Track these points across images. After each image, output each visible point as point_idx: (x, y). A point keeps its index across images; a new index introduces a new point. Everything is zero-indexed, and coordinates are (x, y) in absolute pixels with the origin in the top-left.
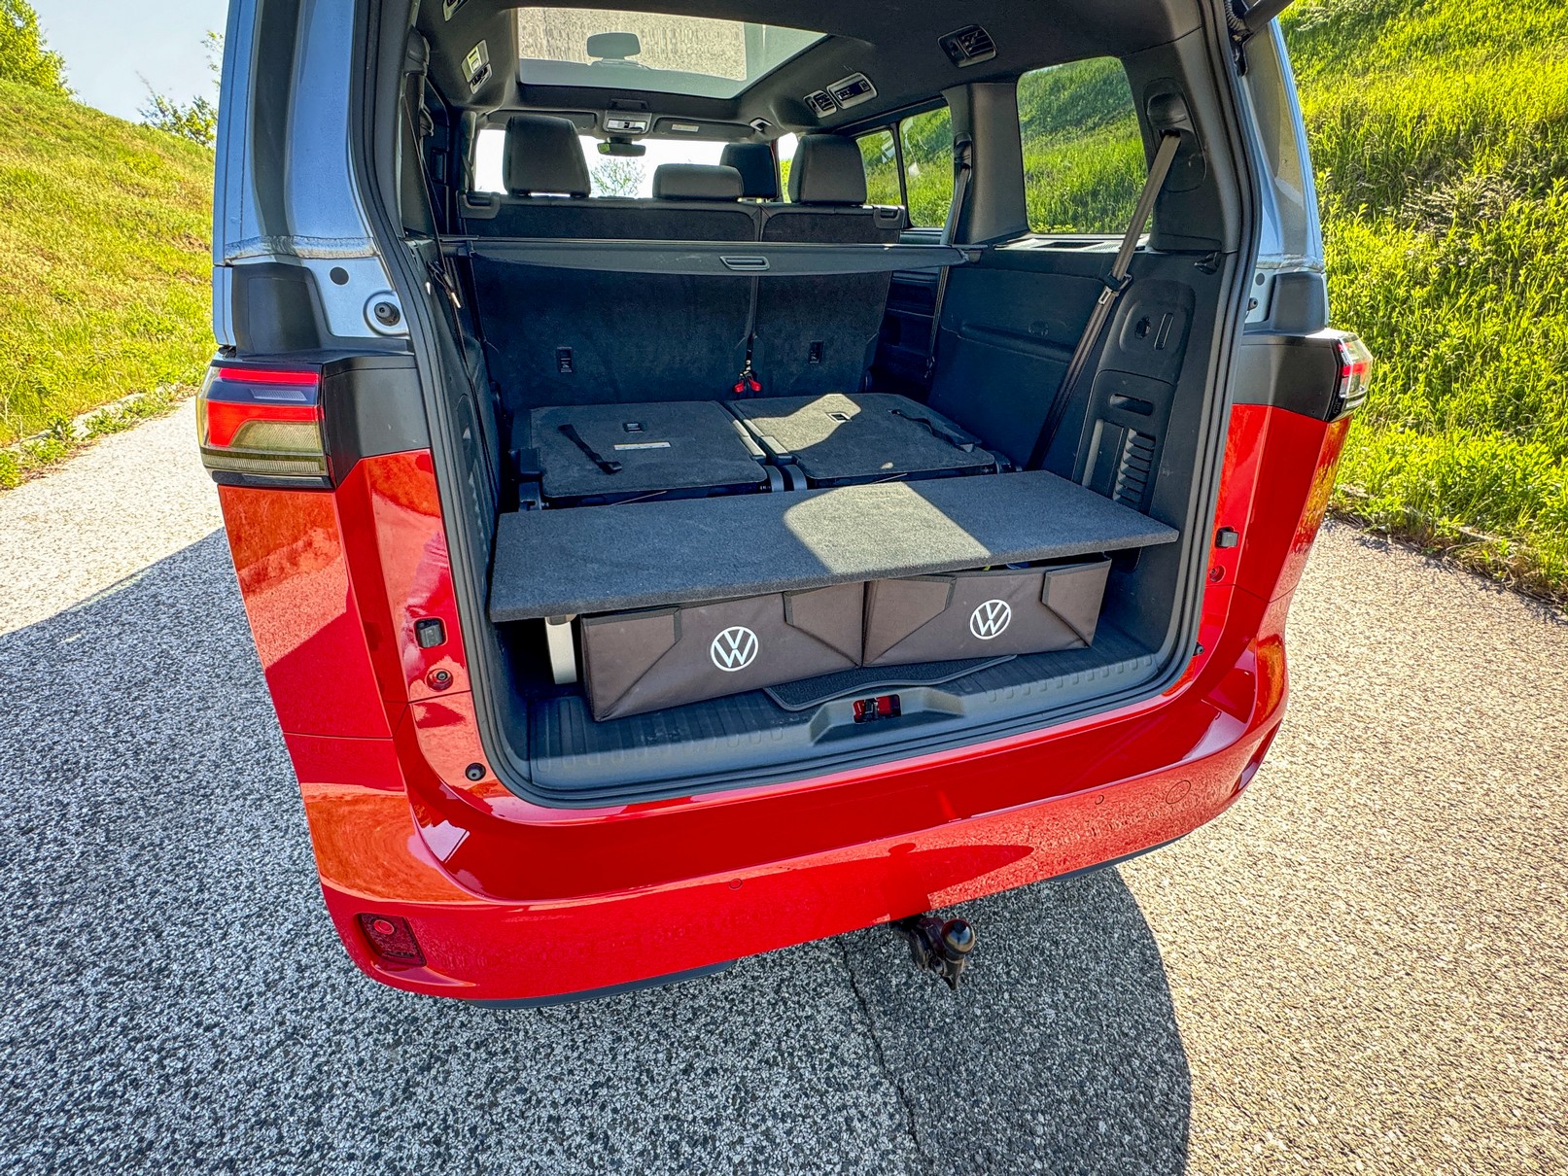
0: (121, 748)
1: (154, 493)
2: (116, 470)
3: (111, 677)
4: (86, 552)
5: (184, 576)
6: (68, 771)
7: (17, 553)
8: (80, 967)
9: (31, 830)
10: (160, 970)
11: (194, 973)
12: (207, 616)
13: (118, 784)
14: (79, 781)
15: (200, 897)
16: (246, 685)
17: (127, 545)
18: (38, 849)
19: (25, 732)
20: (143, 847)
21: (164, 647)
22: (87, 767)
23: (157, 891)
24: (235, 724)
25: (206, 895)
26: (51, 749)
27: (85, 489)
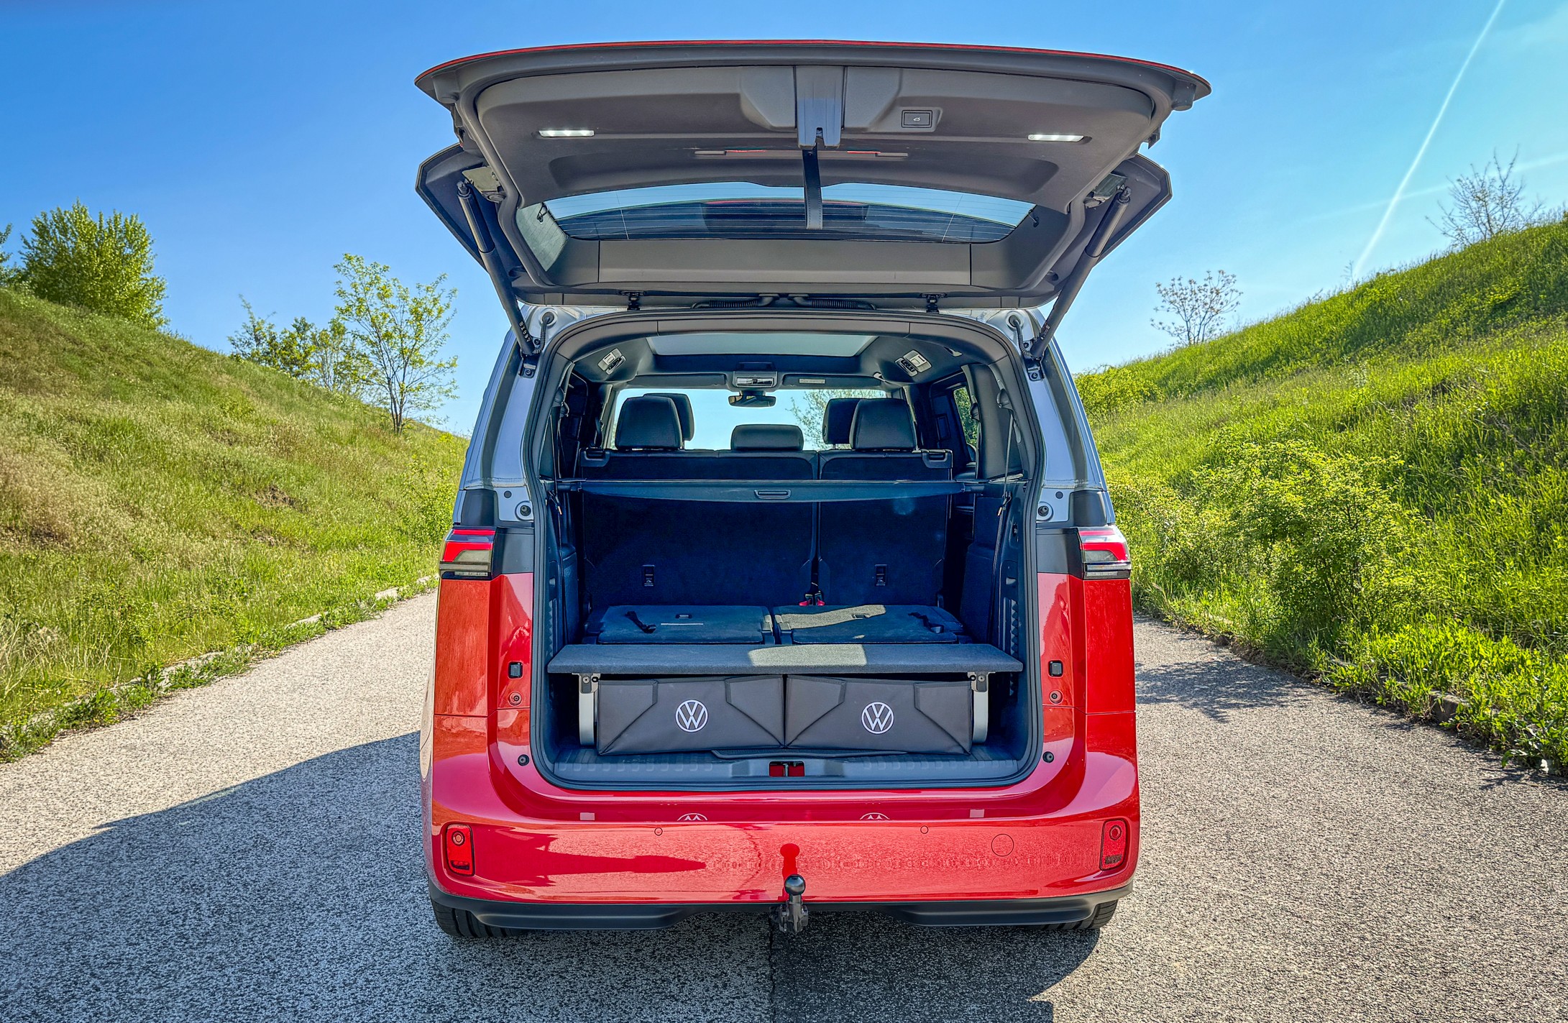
0: (233, 882)
1: (237, 735)
2: (199, 717)
3: (219, 846)
4: (184, 773)
5: (271, 792)
6: (198, 889)
7: (126, 770)
8: (223, 967)
9: (177, 912)
10: (275, 972)
11: (298, 976)
12: (294, 817)
13: (234, 898)
14: (206, 895)
15: (298, 948)
16: (328, 857)
17: (218, 769)
18: (184, 921)
19: (160, 869)
20: (256, 926)
21: (259, 832)
22: (210, 889)
23: (268, 944)
24: (320, 877)
25: (303, 948)
26: (181, 878)
27: (173, 730)
